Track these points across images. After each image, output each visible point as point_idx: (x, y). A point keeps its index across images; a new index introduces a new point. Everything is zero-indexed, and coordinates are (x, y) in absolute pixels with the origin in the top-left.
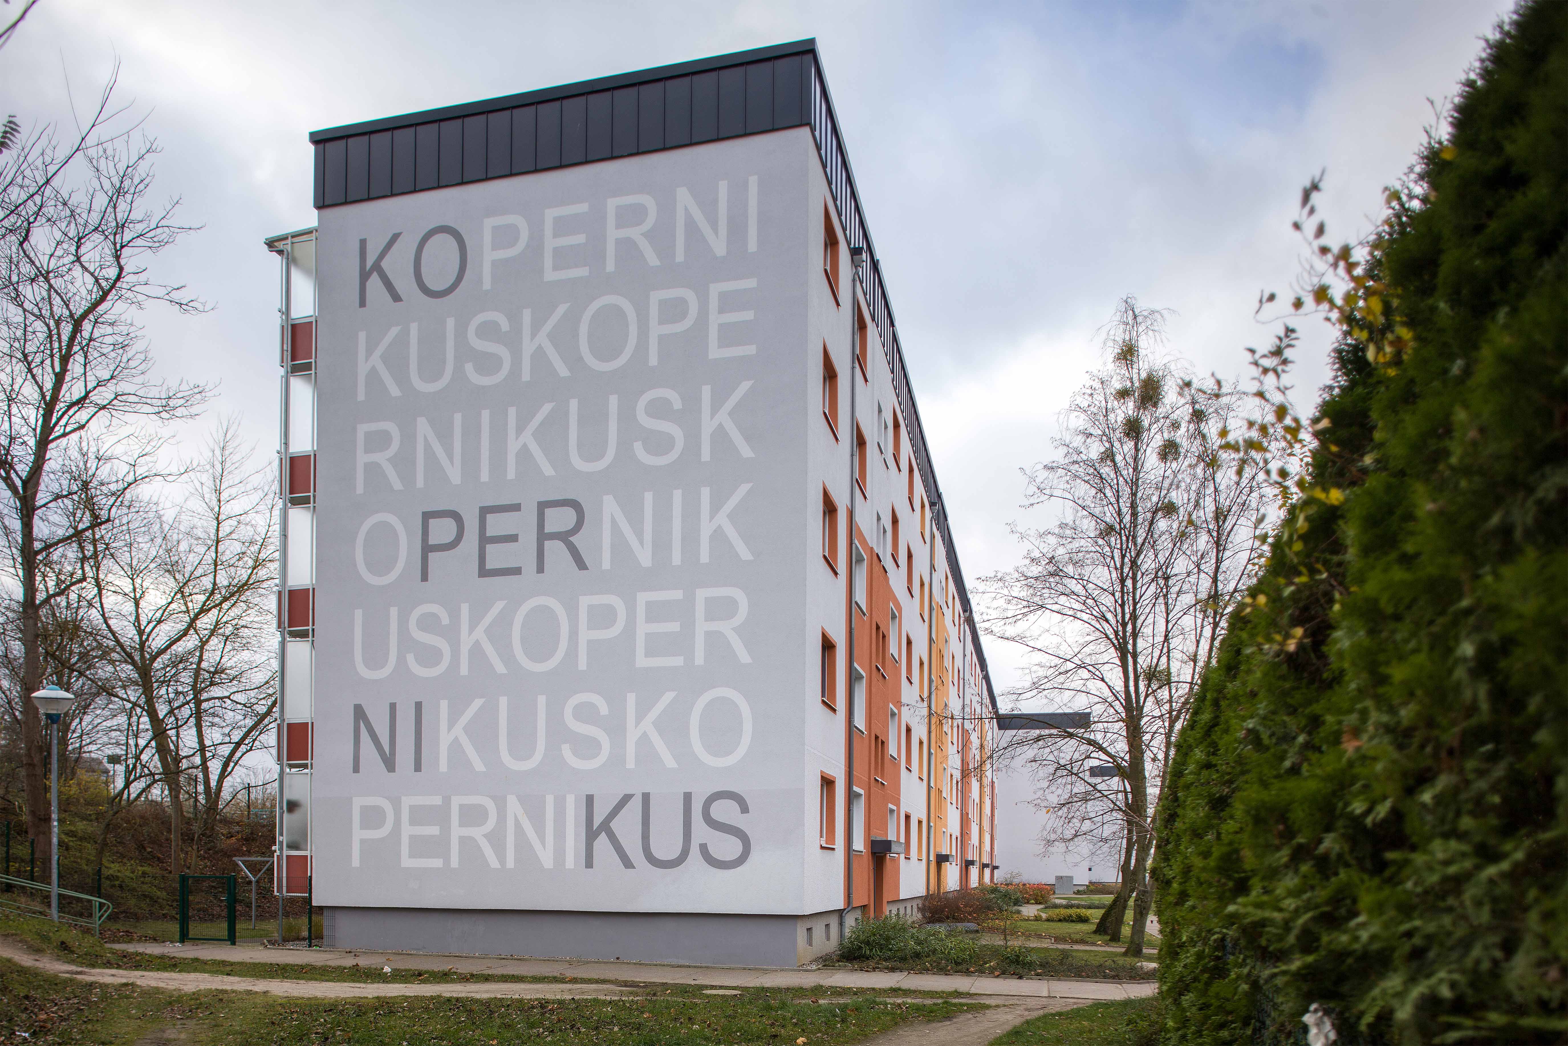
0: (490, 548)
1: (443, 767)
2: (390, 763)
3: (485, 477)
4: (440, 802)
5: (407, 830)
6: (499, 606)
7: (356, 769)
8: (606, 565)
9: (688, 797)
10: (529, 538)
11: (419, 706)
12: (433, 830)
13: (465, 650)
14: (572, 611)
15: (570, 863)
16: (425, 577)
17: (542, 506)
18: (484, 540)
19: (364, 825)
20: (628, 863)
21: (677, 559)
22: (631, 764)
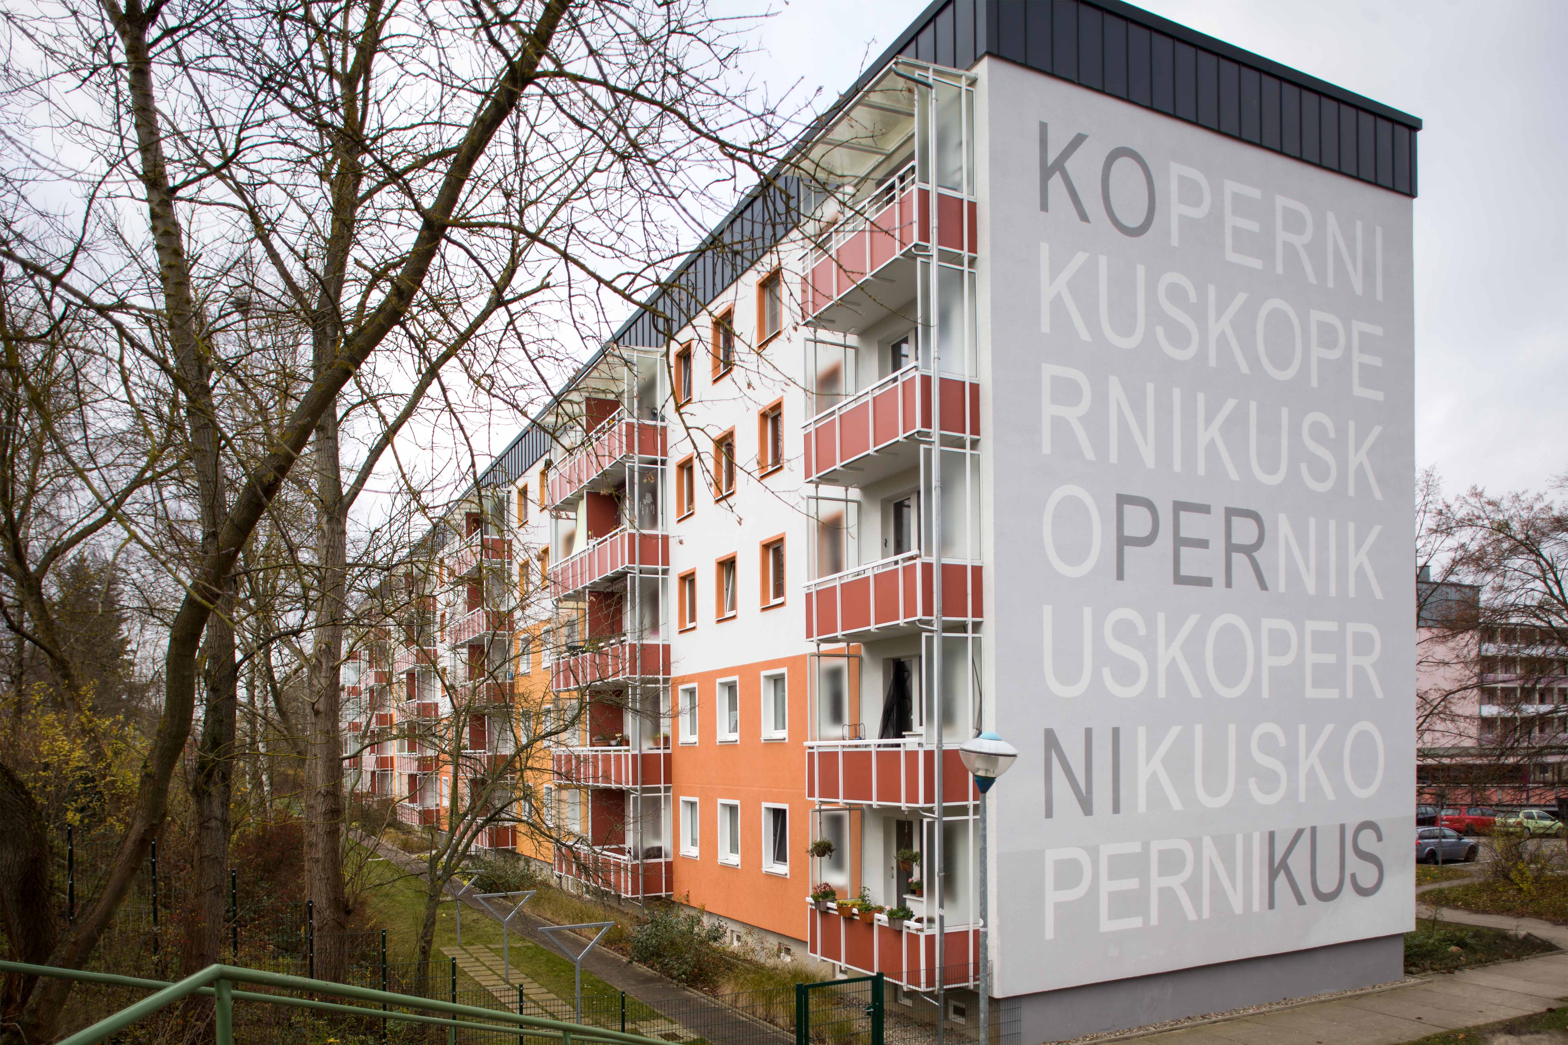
0: (1184, 551)
1: (1142, 807)
2: (1086, 805)
3: (1177, 467)
4: (1139, 850)
5: (1107, 886)
6: (1193, 620)
7: (1049, 814)
8: (1282, 589)
9: (1342, 828)
10: (1218, 545)
11: (1116, 732)
12: (1132, 884)
13: (1162, 666)
14: (1256, 630)
15: (1256, 907)
16: (1120, 576)
17: (1231, 512)
18: (1179, 542)
19: (1059, 886)
20: (1301, 901)
21: (1333, 592)
22: (1302, 799)
